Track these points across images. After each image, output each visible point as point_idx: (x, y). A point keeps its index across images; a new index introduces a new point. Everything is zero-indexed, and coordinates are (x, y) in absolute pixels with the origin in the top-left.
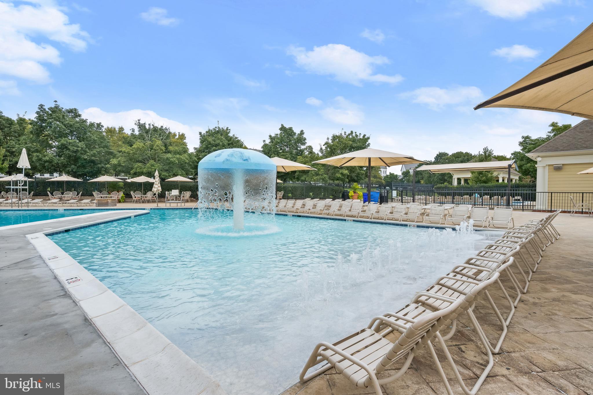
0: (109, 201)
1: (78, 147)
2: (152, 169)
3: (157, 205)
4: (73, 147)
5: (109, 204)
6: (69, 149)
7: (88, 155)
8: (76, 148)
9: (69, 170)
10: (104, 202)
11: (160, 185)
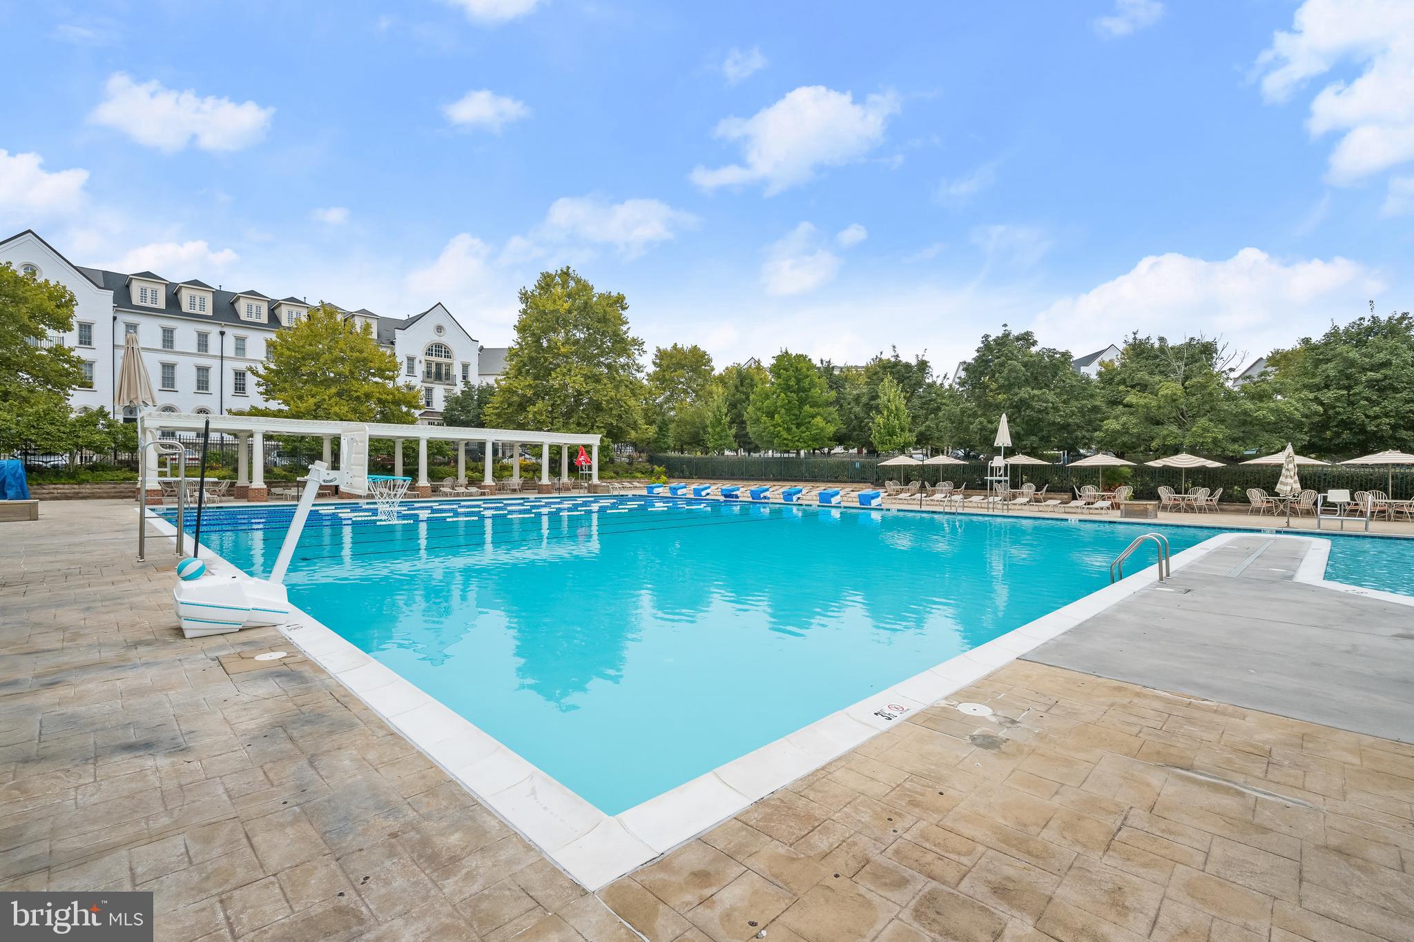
0: (1148, 506)
1: (1047, 402)
2: (1205, 437)
3: (1288, 522)
4: (1040, 403)
5: (1149, 514)
6: (1033, 409)
7: (1060, 416)
8: (1045, 405)
9: (1025, 445)
10: (1138, 509)
11: (1296, 478)
